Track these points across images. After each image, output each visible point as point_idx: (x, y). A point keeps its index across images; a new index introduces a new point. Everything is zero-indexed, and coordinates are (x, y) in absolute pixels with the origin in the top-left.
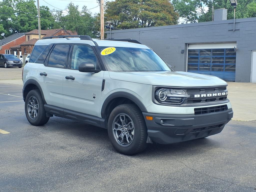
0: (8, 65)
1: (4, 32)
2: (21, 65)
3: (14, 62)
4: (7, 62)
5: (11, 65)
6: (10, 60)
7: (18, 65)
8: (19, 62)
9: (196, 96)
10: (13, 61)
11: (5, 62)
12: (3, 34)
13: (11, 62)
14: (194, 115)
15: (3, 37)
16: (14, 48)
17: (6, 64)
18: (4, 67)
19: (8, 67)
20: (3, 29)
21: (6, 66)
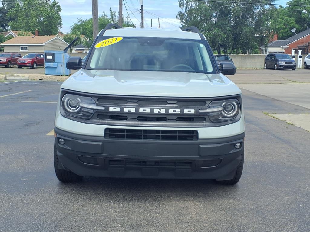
0: (278, 66)
1: (295, 28)
2: (295, 67)
3: (286, 63)
4: (277, 63)
5: (282, 67)
6: (281, 61)
7: (290, 67)
8: (292, 63)
9: (111, 109)
10: (284, 62)
11: (276, 64)
12: (294, 30)
13: (283, 63)
14: (103, 139)
15: (293, 34)
16: (302, 47)
17: (276, 65)
18: (274, 69)
19: (278, 69)
20: (294, 24)
21: (276, 68)
